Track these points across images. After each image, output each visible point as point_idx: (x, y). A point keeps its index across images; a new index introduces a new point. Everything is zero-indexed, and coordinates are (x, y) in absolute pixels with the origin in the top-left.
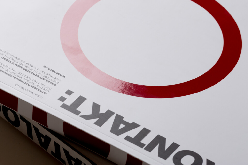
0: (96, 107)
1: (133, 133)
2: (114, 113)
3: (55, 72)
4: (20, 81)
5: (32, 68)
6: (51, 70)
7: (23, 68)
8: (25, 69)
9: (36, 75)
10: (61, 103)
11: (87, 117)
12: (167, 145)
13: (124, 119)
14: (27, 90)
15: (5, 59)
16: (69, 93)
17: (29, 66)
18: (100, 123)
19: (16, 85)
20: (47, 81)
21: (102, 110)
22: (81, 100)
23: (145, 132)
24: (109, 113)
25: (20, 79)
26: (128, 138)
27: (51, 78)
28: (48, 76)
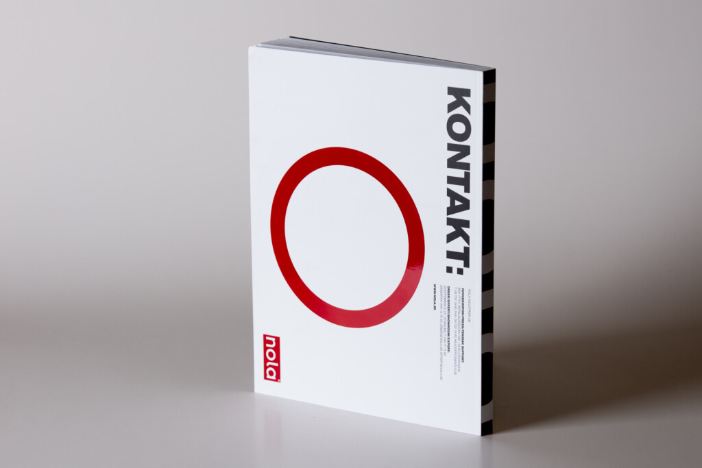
0: (450, 238)
1: (459, 189)
2: (448, 218)
3: (435, 296)
4: (463, 320)
5: (443, 319)
6: (435, 300)
7: (449, 326)
8: (449, 324)
9: (449, 310)
10: (465, 270)
11: (467, 238)
12: (454, 153)
13: (449, 205)
14: (469, 307)
15: (449, 348)
16: (449, 270)
17: (443, 323)
18: (466, 224)
19: (469, 321)
20: (449, 297)
21: (451, 229)
22: (451, 255)
23: (451, 180)
24: (450, 222)
25: (461, 321)
26: (467, 190)
27: (444, 295)
28: (443, 300)
